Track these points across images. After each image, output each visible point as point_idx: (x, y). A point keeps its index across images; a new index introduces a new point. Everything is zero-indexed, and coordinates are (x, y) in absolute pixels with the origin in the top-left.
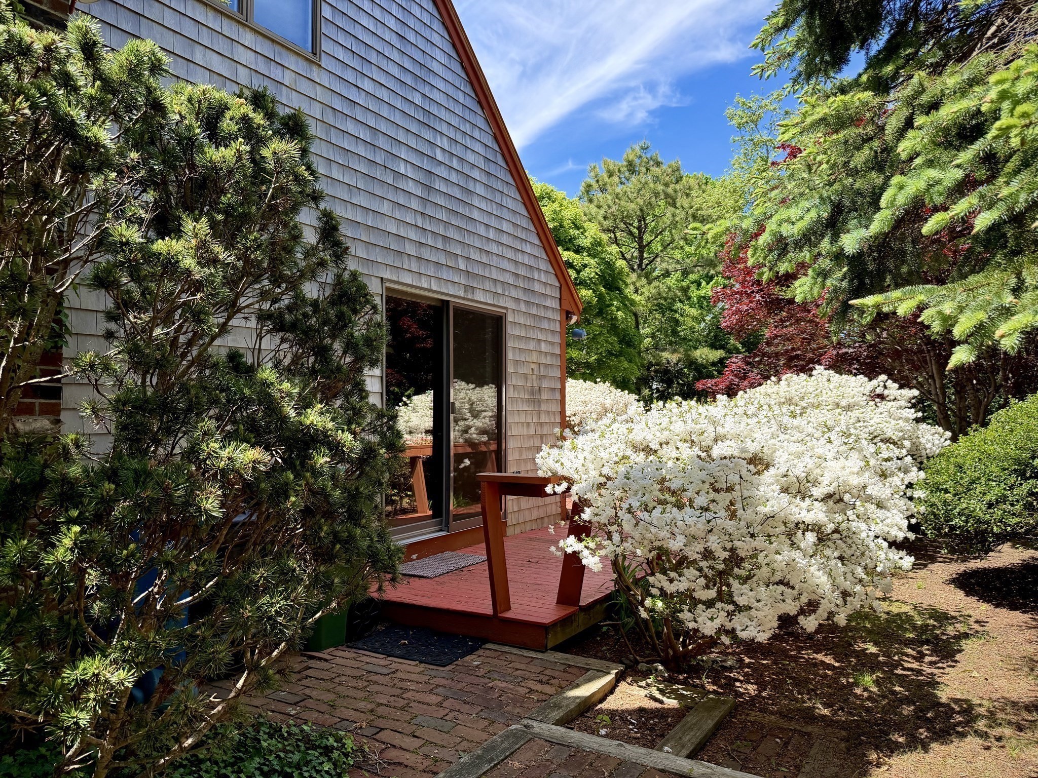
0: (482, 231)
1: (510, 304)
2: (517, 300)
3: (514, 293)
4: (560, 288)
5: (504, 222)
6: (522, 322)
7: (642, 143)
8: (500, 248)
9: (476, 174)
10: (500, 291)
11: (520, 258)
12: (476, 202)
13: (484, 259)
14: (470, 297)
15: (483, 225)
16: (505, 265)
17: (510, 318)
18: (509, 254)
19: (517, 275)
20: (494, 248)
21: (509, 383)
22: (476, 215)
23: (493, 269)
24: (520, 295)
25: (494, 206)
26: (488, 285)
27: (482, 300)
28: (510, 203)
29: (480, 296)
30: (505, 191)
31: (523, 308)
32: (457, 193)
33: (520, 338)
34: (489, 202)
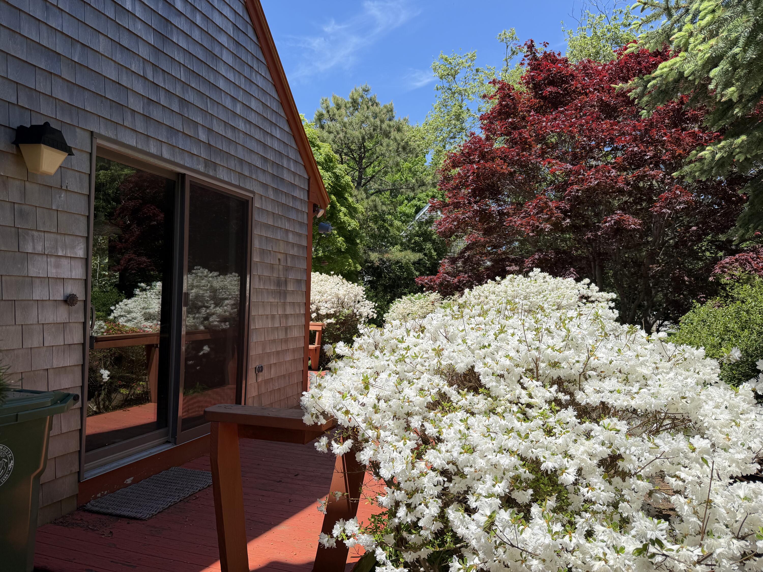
0: (228, 103)
1: (258, 190)
2: (265, 186)
3: (262, 178)
4: (309, 180)
5: (253, 99)
6: (270, 209)
8: (248, 126)
9: (223, 39)
10: (247, 173)
11: (269, 141)
12: (223, 70)
13: (229, 134)
14: (211, 173)
15: (229, 98)
16: (253, 145)
17: (257, 204)
18: (258, 135)
19: (265, 159)
20: (241, 126)
21: (254, 272)
22: (221, 84)
23: (239, 148)
24: (267, 180)
25: (243, 80)
26: (232, 164)
27: (226, 179)
28: (260, 82)
29: (223, 175)
30: (255, 67)
31: (271, 194)
32: (201, 55)
33: (267, 226)
34: (237, 74)
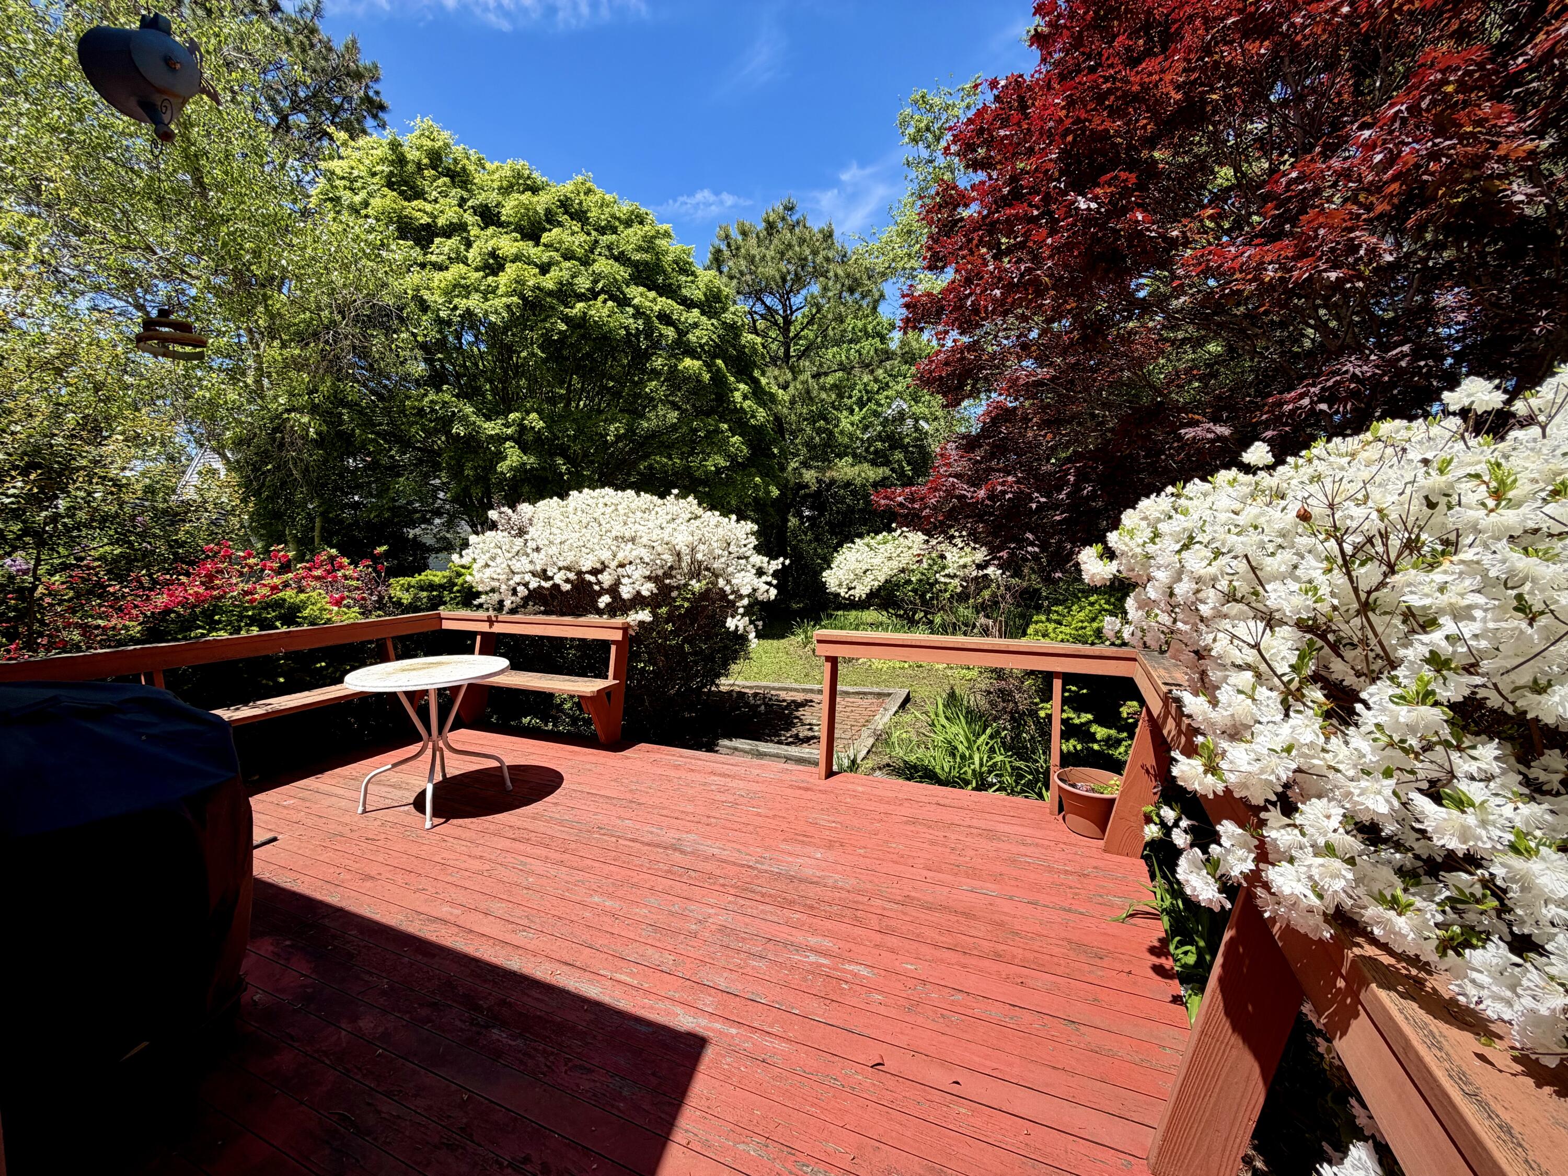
7: (785, 202)
